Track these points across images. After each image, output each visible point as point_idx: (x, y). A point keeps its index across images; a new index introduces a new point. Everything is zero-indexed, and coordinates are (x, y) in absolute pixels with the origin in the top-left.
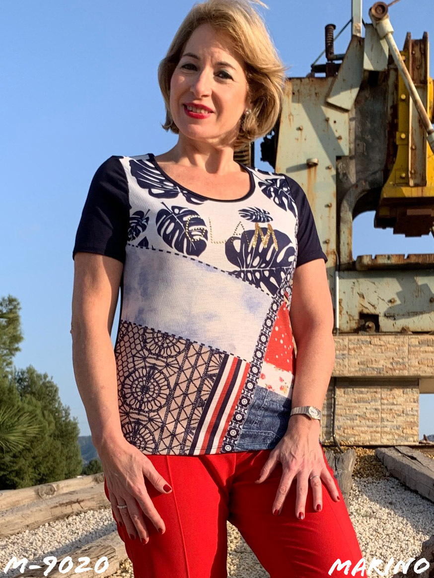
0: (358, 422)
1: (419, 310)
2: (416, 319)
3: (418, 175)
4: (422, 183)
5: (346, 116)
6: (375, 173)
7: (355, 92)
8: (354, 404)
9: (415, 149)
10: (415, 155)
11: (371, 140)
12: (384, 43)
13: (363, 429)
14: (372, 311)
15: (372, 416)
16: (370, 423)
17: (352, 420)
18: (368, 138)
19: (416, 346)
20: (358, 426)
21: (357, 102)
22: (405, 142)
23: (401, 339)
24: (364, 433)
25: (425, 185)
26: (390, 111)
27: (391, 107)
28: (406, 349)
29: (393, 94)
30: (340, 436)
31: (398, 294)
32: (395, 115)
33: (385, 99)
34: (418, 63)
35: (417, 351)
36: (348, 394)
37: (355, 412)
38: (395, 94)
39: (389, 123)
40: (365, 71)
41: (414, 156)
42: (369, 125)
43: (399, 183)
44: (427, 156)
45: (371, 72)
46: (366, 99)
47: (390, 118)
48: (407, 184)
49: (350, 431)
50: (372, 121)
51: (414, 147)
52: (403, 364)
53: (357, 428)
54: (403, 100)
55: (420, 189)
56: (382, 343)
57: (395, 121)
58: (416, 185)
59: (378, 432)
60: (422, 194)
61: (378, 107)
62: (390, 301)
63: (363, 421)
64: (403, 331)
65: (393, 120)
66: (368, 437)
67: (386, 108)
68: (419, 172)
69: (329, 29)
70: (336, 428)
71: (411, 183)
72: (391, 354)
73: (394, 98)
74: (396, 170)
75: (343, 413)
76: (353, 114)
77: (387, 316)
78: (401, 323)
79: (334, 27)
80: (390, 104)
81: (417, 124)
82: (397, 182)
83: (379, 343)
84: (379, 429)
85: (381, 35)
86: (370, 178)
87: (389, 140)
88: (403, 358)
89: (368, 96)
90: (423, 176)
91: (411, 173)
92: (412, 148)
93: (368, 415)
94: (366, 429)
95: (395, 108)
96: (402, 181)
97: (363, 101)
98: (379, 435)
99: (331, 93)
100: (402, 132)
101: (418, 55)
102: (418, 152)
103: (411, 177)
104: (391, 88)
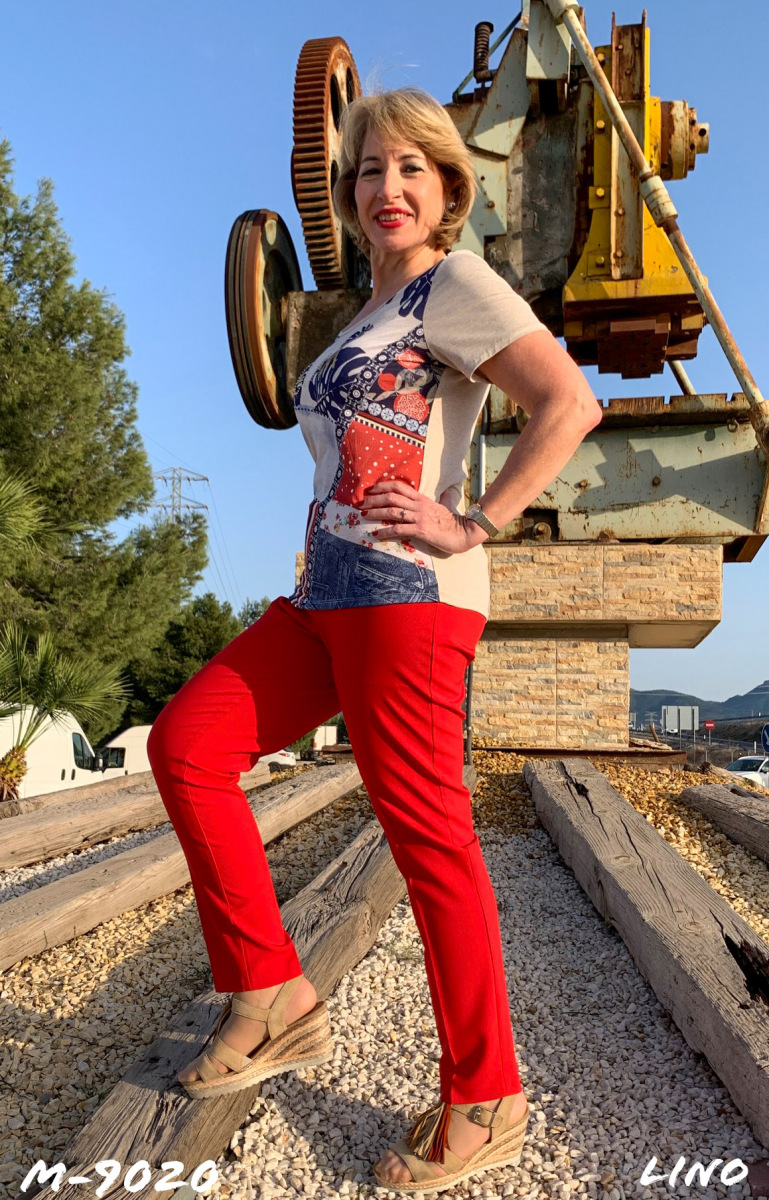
0: (513, 703)
1: (631, 501)
3: (628, 261)
4: (636, 273)
5: (502, 165)
6: (553, 263)
7: (518, 123)
8: (505, 671)
9: (624, 213)
10: (623, 224)
11: (546, 207)
13: (523, 716)
14: (546, 503)
15: (540, 693)
16: (536, 706)
17: (502, 699)
18: (543, 202)
19: (617, 565)
20: (515, 712)
21: (524, 141)
22: (604, 204)
24: (526, 723)
25: (642, 276)
26: (580, 155)
27: (583, 149)
28: (599, 570)
29: (587, 125)
30: (481, 728)
31: (597, 469)
32: (589, 161)
33: (572, 136)
34: (628, 65)
35: (621, 575)
36: (495, 652)
37: (509, 685)
38: (589, 124)
39: (579, 176)
40: (530, 81)
41: (621, 226)
42: (543, 181)
43: (594, 276)
44: (644, 226)
45: (540, 82)
46: (539, 137)
47: (580, 167)
48: (609, 277)
49: (499, 720)
50: (549, 175)
51: (620, 212)
52: (594, 597)
53: (512, 715)
54: (601, 131)
55: (631, 283)
56: (554, 560)
57: (589, 169)
58: (624, 278)
59: (551, 724)
60: (636, 292)
61: (560, 149)
62: (579, 485)
63: (524, 703)
64: (603, 538)
65: (585, 170)
66: (532, 732)
67: (573, 150)
68: (630, 256)
69: (483, 29)
70: (473, 714)
71: (616, 273)
72: (573, 580)
73: (587, 133)
74: (589, 253)
75: (486, 685)
76: (519, 160)
77: (575, 510)
79: (491, 26)
80: (581, 142)
81: (627, 171)
82: (590, 274)
83: (548, 559)
84: (553, 718)
85: (556, 14)
86: (545, 272)
87: (578, 204)
88: (593, 588)
89: (541, 132)
90: (637, 261)
91: (616, 256)
92: (617, 214)
93: (532, 692)
94: (529, 716)
95: (589, 148)
96: (599, 271)
97: (533, 140)
98: (553, 728)
99: (476, 130)
100: (598, 187)
101: (628, 51)
102: (628, 220)
103: (617, 265)
104: (582, 117)
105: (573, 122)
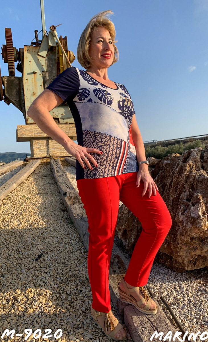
0: (56, 150)
1: (70, 117)
2: (70, 119)
5: (44, 59)
6: (54, 77)
7: (46, 52)
8: (54, 145)
11: (52, 67)
12: (55, 38)
13: (58, 152)
14: (56, 117)
15: (60, 148)
16: (60, 150)
17: (54, 149)
18: (51, 66)
19: (71, 128)
20: (56, 151)
21: (47, 55)
22: (63, 68)
23: (67, 126)
24: (58, 153)
26: (57, 59)
27: (57, 58)
28: (69, 128)
30: (51, 154)
31: (64, 112)
32: (59, 60)
33: (55, 55)
34: (64, 45)
35: (72, 129)
36: (53, 142)
37: (55, 147)
38: (58, 54)
40: (50, 46)
42: (51, 62)
45: (51, 46)
46: (50, 54)
47: (57, 61)
49: (54, 153)
50: (52, 61)
52: (68, 133)
53: (56, 152)
54: (61, 56)
56: (62, 127)
57: (59, 62)
59: (62, 152)
61: (53, 57)
62: (62, 114)
63: (58, 150)
64: (66, 123)
66: (60, 154)
69: (36, 32)
70: (50, 152)
72: (65, 130)
75: (52, 147)
76: (46, 58)
77: (62, 119)
78: (66, 121)
79: (37, 31)
80: (57, 56)
81: (66, 63)
83: (61, 127)
84: (63, 152)
85: (54, 35)
86: (53, 78)
88: (68, 131)
93: (59, 148)
94: (59, 152)
95: (58, 58)
98: (63, 153)
99: (39, 52)
100: (61, 65)
101: (64, 43)
104: (57, 52)
105: (55, 53)
